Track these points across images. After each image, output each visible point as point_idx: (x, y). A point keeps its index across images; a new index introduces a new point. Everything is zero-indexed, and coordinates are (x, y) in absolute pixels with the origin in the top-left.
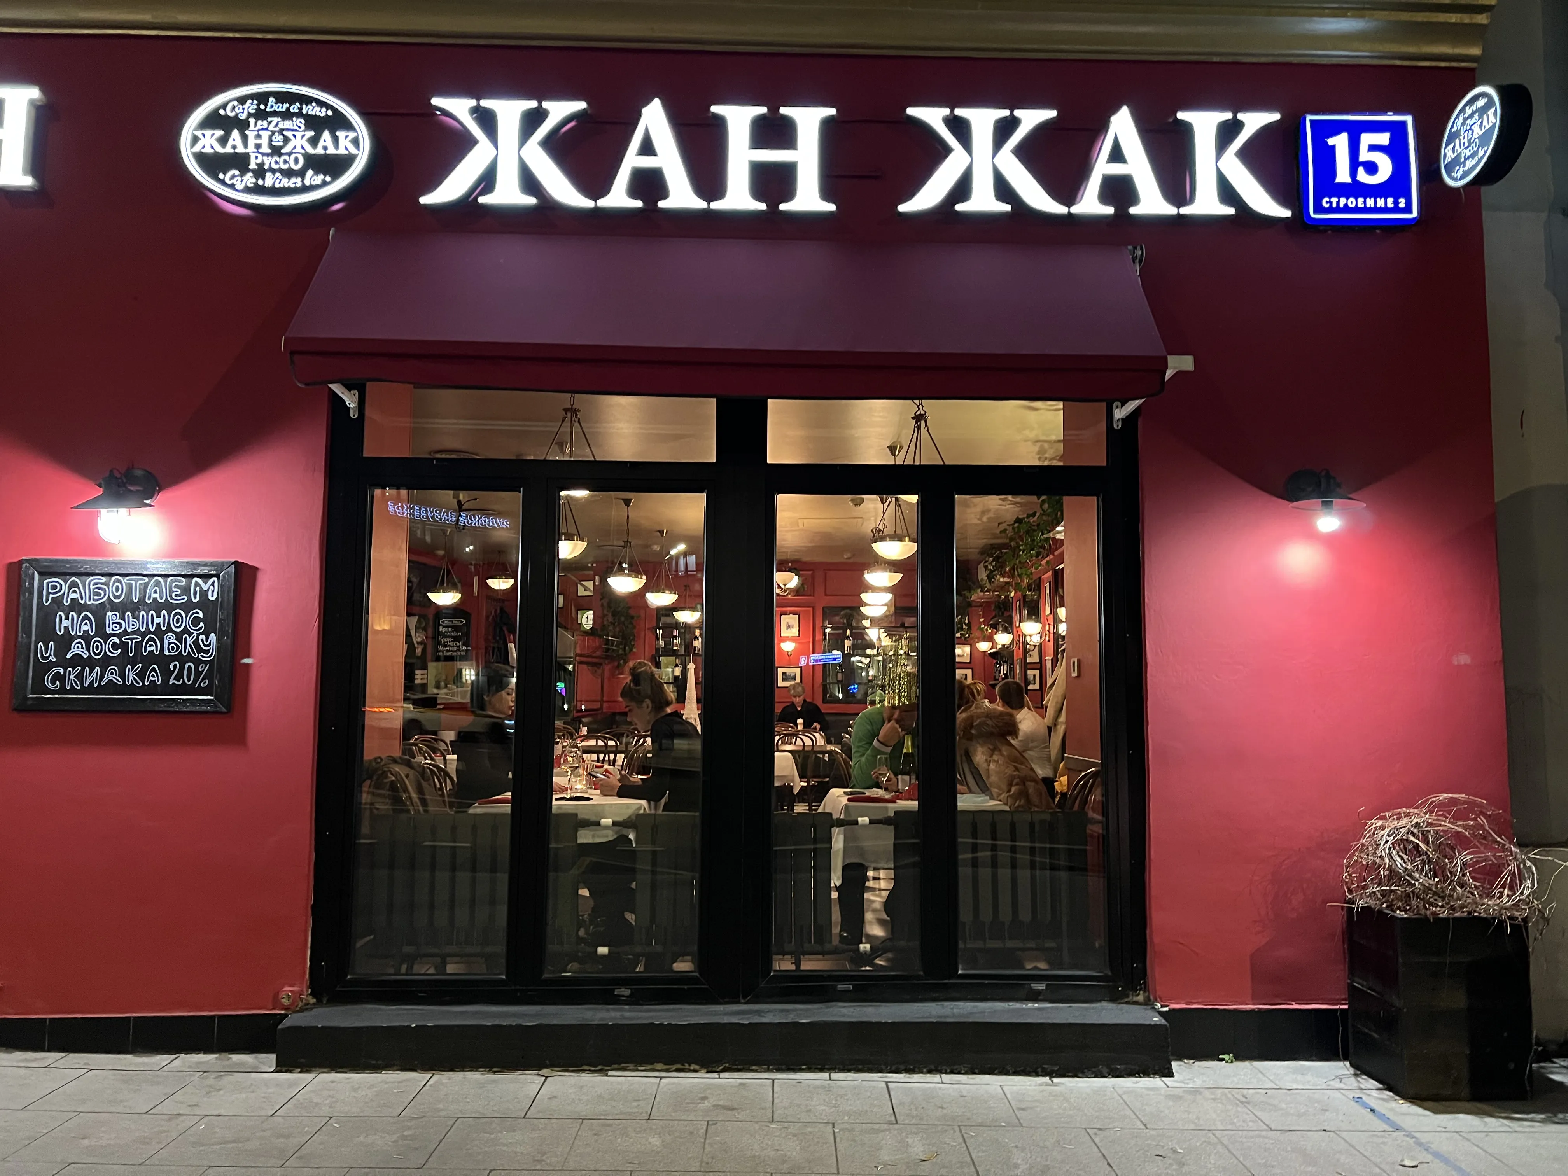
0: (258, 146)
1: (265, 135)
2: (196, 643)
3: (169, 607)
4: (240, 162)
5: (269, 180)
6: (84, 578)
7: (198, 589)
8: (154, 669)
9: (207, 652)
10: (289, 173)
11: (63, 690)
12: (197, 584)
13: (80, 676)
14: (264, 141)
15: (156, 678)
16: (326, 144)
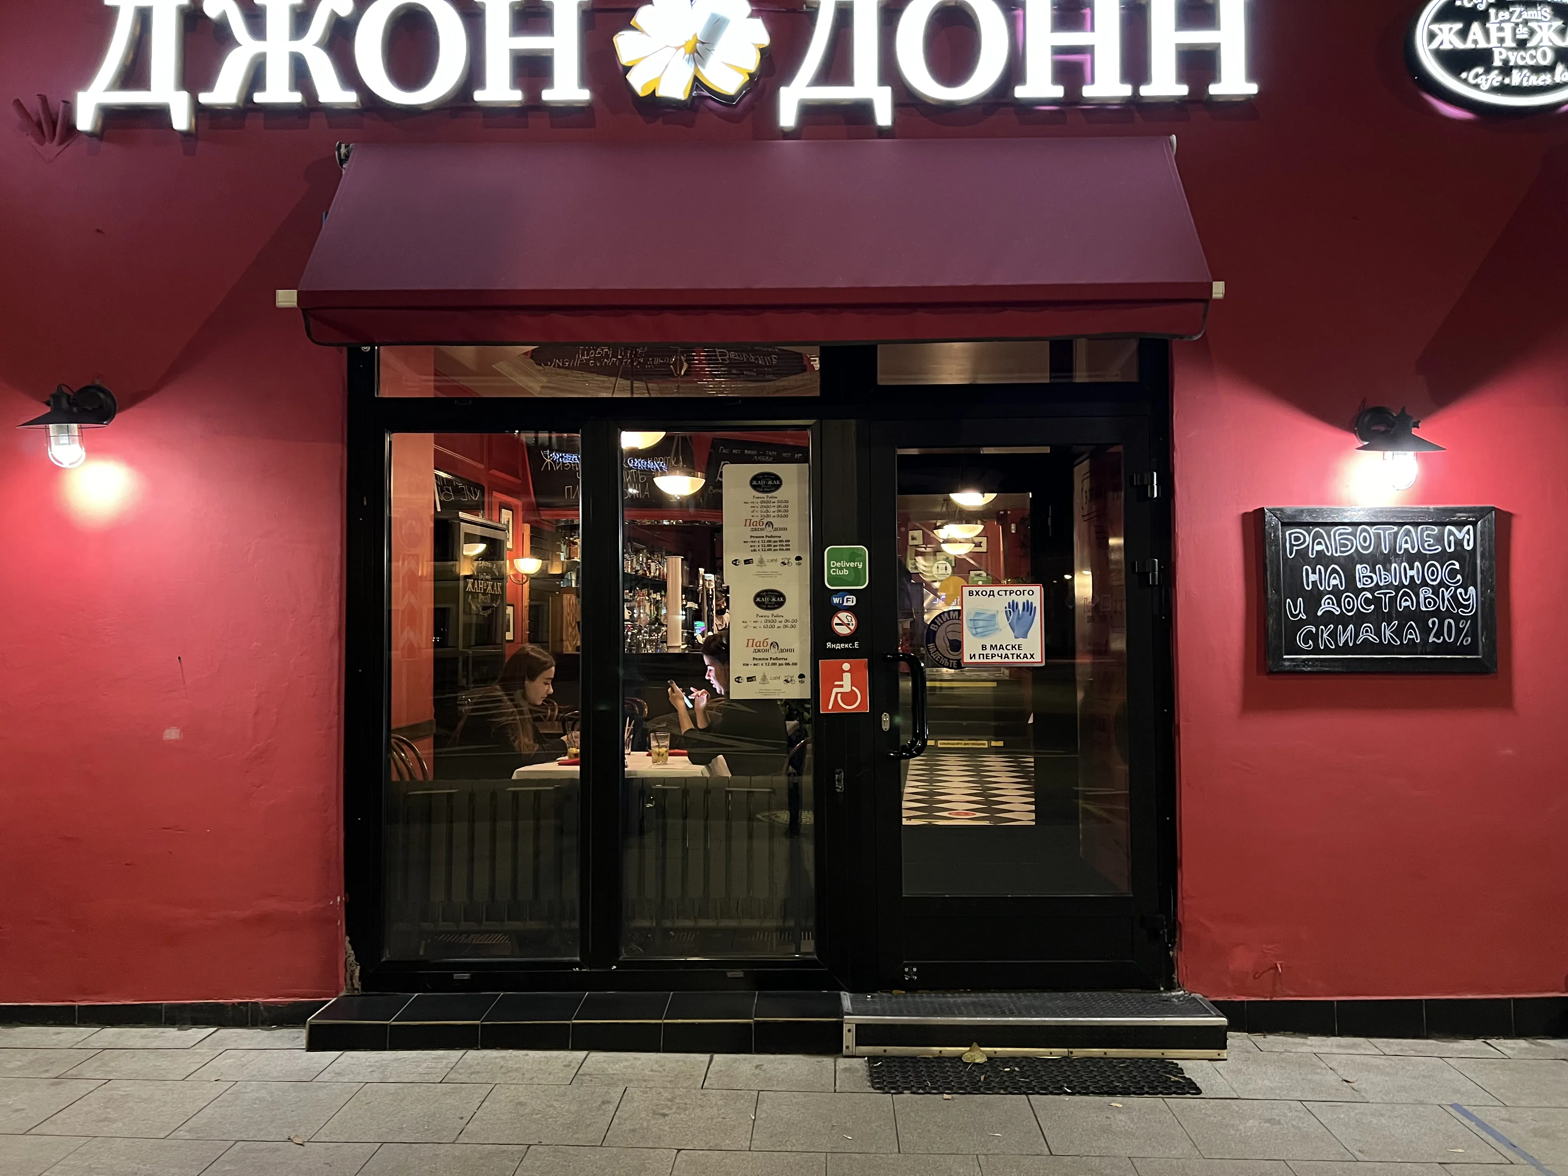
0: (1502, 40)
1: (1508, 27)
2: (1454, 597)
3: (1422, 558)
4: (1482, 58)
5: (1516, 79)
6: (1327, 528)
7: (1452, 538)
8: (1411, 627)
9: (1467, 607)
10: (1537, 70)
11: (1316, 650)
12: (1451, 533)
13: (1333, 635)
14: (1508, 34)
15: (1414, 635)
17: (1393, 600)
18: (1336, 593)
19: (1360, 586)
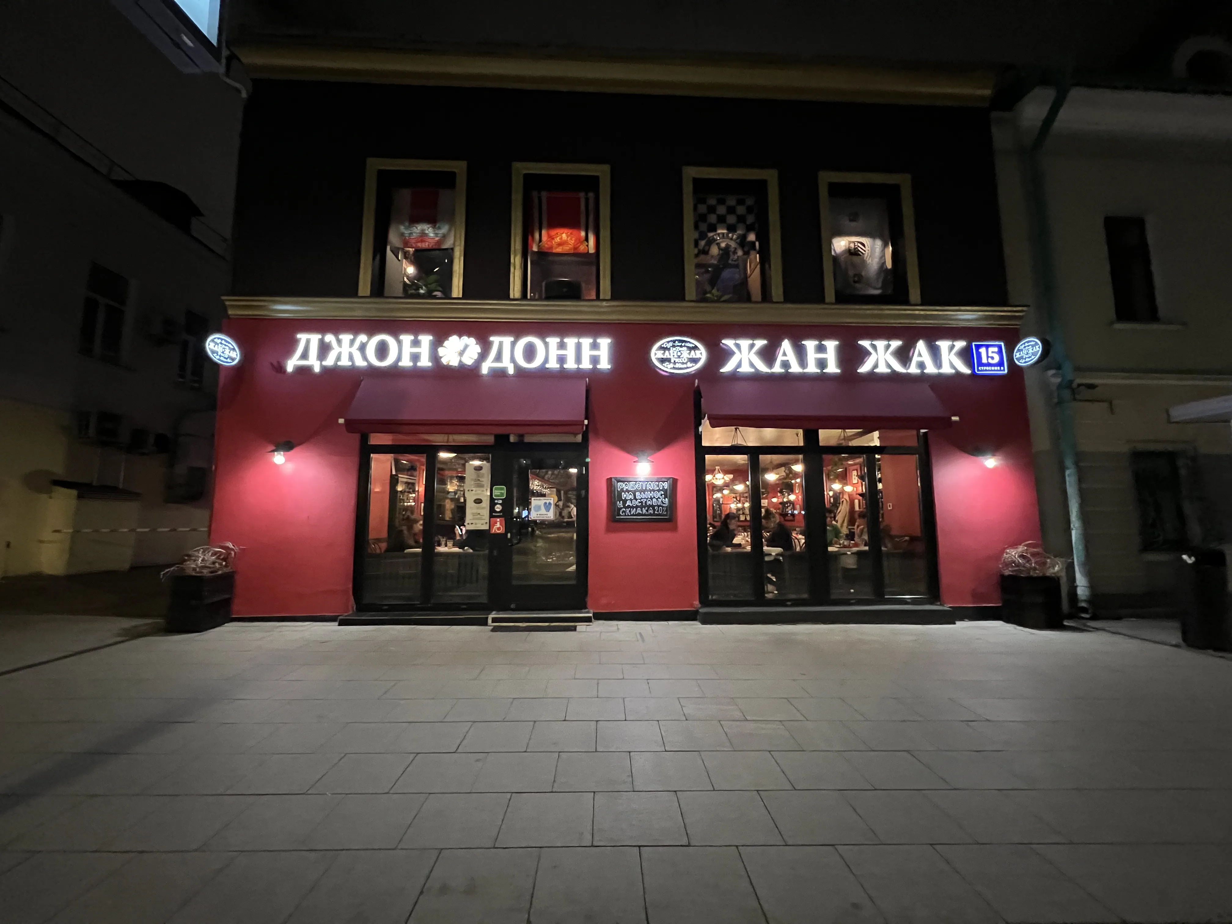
0: (674, 356)
1: (675, 352)
2: (662, 501)
3: (654, 491)
4: (669, 360)
5: (677, 366)
6: (629, 482)
7: (662, 486)
8: (651, 509)
9: (665, 504)
10: (683, 363)
11: (625, 515)
12: (661, 484)
13: (630, 511)
14: (675, 354)
15: (652, 512)
16: (693, 355)
17: (646, 502)
18: (631, 500)
19: (637, 498)
